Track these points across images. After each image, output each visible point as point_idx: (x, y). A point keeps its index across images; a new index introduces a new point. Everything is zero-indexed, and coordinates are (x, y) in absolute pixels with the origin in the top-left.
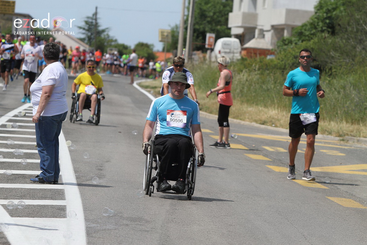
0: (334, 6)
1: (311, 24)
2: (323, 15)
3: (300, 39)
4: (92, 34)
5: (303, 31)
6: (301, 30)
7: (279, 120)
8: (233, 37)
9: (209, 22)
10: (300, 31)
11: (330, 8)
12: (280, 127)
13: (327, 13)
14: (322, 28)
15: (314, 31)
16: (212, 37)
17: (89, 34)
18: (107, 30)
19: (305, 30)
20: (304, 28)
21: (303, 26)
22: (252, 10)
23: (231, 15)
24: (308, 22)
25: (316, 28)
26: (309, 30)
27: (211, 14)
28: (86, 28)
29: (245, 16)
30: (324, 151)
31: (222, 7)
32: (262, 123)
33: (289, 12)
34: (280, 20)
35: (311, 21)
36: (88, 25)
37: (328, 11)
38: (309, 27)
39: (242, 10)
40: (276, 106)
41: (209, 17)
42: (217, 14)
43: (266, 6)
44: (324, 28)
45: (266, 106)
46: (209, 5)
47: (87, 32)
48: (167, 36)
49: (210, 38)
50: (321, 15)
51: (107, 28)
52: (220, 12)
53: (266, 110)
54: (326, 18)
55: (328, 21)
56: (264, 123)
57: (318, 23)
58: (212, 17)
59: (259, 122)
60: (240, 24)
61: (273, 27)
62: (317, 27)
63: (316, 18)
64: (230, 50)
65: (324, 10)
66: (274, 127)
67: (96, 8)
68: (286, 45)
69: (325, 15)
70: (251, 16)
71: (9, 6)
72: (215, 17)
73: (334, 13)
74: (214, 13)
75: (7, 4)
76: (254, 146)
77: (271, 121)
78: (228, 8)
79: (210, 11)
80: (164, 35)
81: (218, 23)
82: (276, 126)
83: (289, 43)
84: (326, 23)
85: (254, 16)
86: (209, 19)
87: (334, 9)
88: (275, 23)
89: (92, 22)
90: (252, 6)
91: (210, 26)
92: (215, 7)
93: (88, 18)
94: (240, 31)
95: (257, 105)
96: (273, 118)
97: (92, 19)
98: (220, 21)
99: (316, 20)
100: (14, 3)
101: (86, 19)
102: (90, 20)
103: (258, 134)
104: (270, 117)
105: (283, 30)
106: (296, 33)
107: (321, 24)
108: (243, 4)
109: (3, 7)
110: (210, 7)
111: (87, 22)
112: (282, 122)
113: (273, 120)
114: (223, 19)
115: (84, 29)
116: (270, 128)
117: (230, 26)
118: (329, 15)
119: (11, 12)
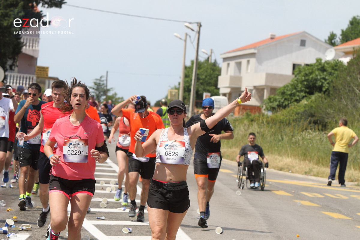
0: (311, 71)
1: (292, 85)
2: (302, 78)
3: (283, 97)
4: (100, 93)
5: (285, 91)
6: (284, 90)
7: (293, 167)
8: (221, 95)
9: (202, 84)
10: (282, 91)
11: (307, 73)
12: (296, 173)
13: (305, 77)
14: (301, 88)
15: (294, 91)
16: (208, 96)
17: (98, 93)
18: (111, 89)
19: (287, 90)
20: (286, 88)
21: (285, 87)
22: (237, 74)
23: (220, 77)
24: (289, 83)
25: (295, 89)
26: (290, 91)
27: (204, 77)
28: (95, 87)
29: (232, 79)
30: (355, 196)
31: (212, 72)
32: (280, 169)
33: (269, 76)
34: (261, 81)
35: (292, 83)
36: (96, 86)
37: (306, 75)
38: (290, 87)
39: (229, 74)
40: (290, 155)
41: (202, 79)
42: (208, 77)
43: (249, 71)
44: (303, 89)
45: (280, 155)
46: (202, 70)
47: (96, 91)
48: (175, 95)
49: (206, 96)
50: (300, 78)
51: (112, 88)
52: (210, 75)
53: (280, 158)
54: (304, 81)
55: (305, 83)
56: (281, 169)
57: (298, 84)
58: (203, 79)
59: (277, 169)
60: (228, 85)
61: (255, 87)
62: (297, 88)
63: (296, 80)
64: (220, 106)
65: (302, 74)
66: (291, 172)
67: (107, 72)
68: (271, 102)
69: (303, 78)
70: (236, 79)
71: (43, 71)
72: (207, 79)
73: (311, 76)
74: (206, 76)
75: (42, 70)
76: (293, 191)
77: (288, 168)
78: (217, 73)
79: (202, 75)
80: (172, 94)
81: (209, 84)
82: (292, 172)
83: (274, 100)
84: (304, 84)
85: (239, 79)
86: (201, 81)
87: (311, 73)
88: (257, 84)
89: (100, 83)
90: (237, 71)
91: (202, 86)
92: (207, 72)
93: (97, 80)
94: (228, 91)
95: (272, 153)
96: (289, 165)
97: (100, 80)
98: (210, 83)
99: (296, 82)
100: (47, 68)
101: (95, 81)
102: (98, 82)
103: (286, 179)
104: (286, 164)
105: (263, 90)
106: (279, 92)
107: (300, 85)
108: (229, 69)
109: (39, 72)
110: (202, 71)
111: (95, 84)
112: (297, 168)
113: (289, 167)
114: (213, 81)
115: (93, 89)
116: (287, 173)
117: (219, 86)
118: (307, 78)
119: (45, 76)
